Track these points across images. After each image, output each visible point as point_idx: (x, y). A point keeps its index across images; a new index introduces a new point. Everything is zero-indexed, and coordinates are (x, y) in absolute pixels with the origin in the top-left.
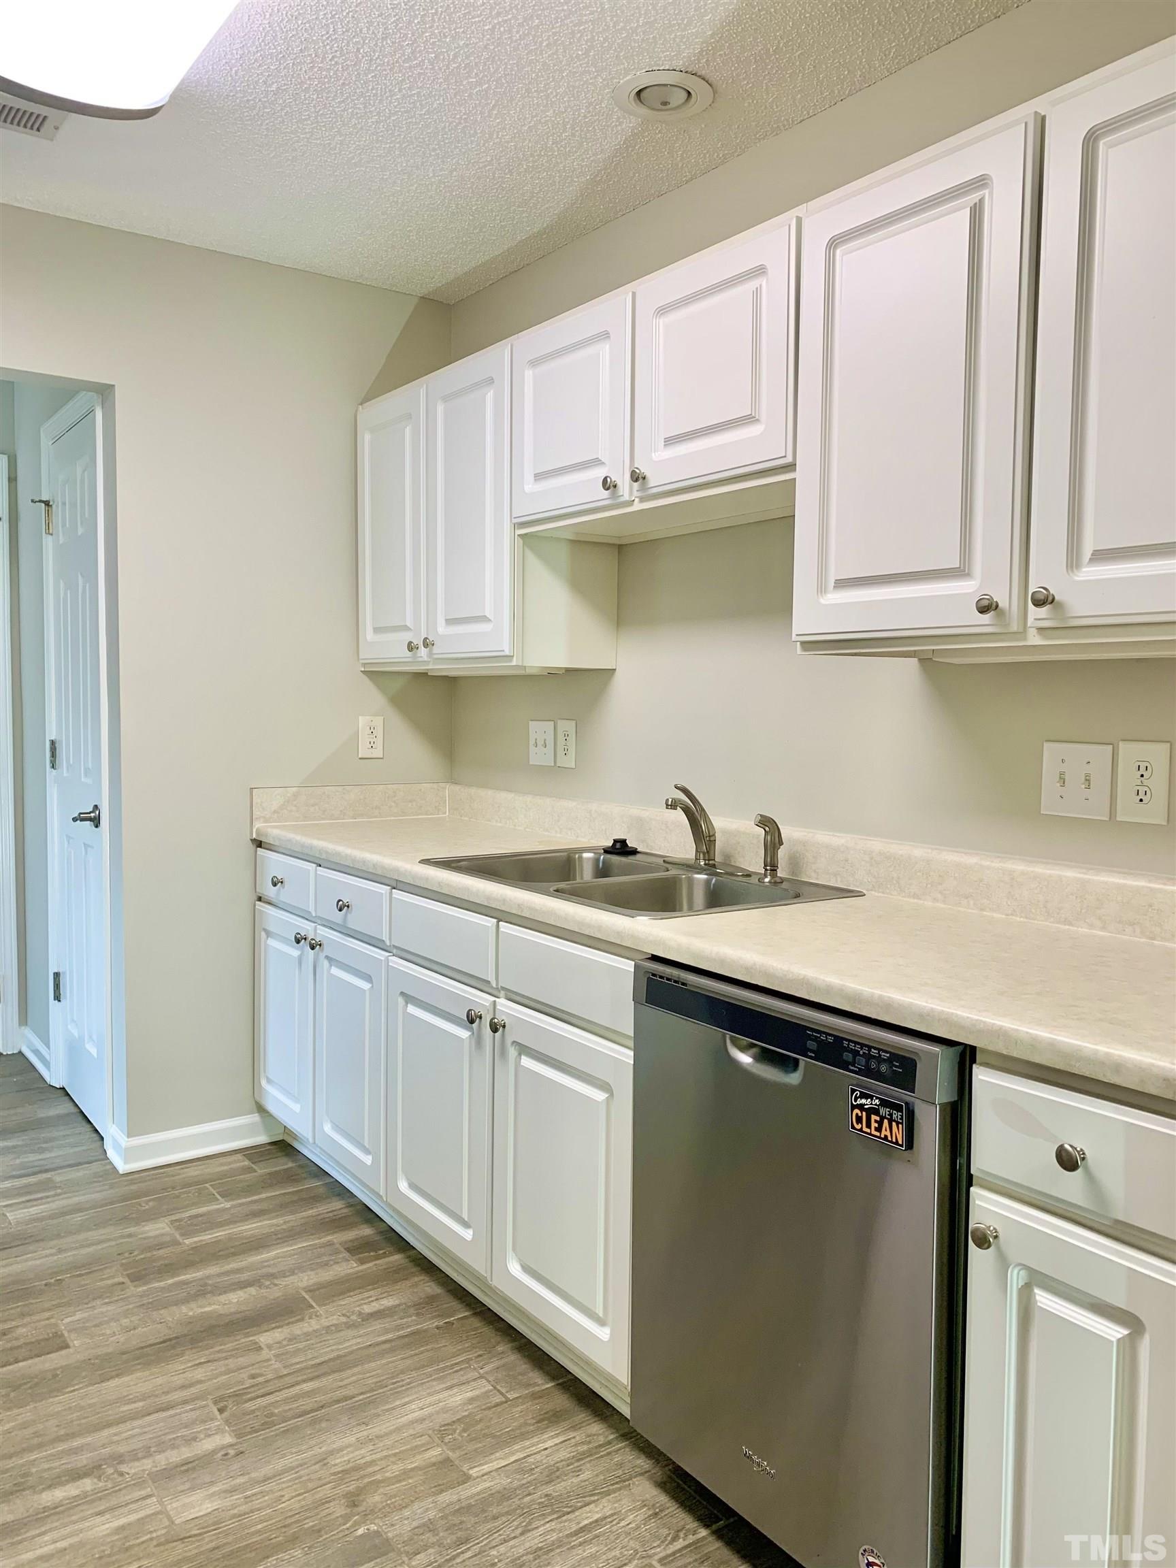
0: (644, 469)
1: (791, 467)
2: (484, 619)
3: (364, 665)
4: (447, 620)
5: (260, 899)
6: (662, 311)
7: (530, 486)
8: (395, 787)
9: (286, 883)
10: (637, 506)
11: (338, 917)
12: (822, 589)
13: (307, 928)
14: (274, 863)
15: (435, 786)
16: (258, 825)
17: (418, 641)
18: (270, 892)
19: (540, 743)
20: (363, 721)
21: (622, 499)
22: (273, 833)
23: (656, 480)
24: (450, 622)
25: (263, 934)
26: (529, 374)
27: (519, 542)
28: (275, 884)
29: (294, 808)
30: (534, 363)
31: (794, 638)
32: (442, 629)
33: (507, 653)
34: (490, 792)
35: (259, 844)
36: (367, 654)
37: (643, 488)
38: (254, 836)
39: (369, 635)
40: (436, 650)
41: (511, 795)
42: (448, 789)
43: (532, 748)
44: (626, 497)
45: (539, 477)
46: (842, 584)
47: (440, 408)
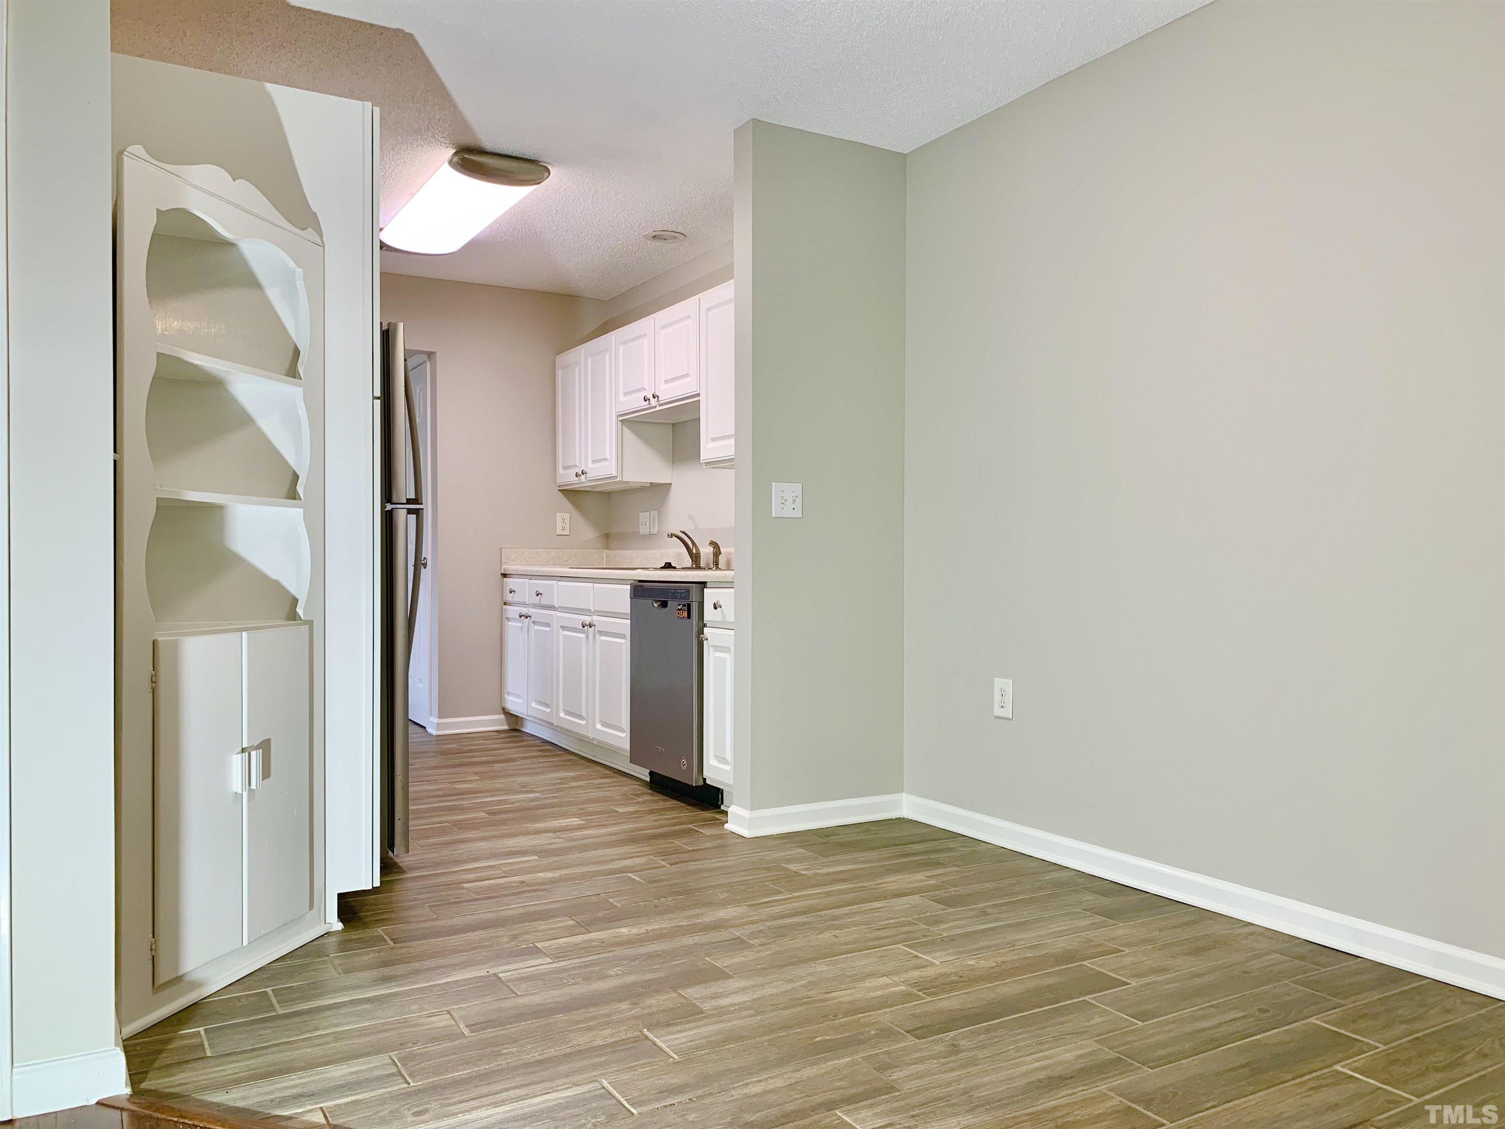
0: (657, 393)
1: (698, 395)
2: (606, 459)
3: (559, 486)
4: (592, 461)
5: (505, 604)
6: (663, 327)
7: (622, 398)
8: (576, 550)
9: (516, 592)
10: (658, 408)
11: (536, 600)
12: (707, 443)
13: (524, 611)
14: (510, 582)
15: (598, 551)
16: (504, 567)
17: (580, 473)
18: (509, 597)
19: (644, 523)
20: (559, 516)
21: (652, 405)
22: (510, 568)
23: (663, 398)
24: (593, 461)
25: (506, 621)
26: (621, 348)
27: (620, 423)
28: (511, 592)
29: (523, 559)
30: (624, 343)
31: (701, 462)
32: (590, 465)
33: (614, 475)
34: (622, 551)
35: (504, 575)
36: (560, 481)
37: (658, 401)
38: (502, 572)
39: (561, 471)
40: (588, 476)
41: (631, 551)
42: (605, 553)
43: (641, 526)
44: (653, 405)
45: (625, 394)
46: (713, 440)
47: (590, 360)
